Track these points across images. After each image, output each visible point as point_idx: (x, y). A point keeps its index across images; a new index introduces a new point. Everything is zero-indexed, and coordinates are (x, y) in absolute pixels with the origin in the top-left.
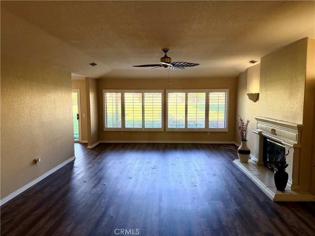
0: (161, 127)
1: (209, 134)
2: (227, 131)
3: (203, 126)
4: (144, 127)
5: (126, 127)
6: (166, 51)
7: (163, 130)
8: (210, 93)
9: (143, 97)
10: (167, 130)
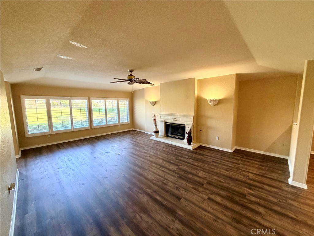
0: (88, 126)
1: (120, 126)
2: (129, 123)
4: (73, 127)
5: (54, 130)
6: (131, 71)
7: (90, 128)
10: (93, 128)
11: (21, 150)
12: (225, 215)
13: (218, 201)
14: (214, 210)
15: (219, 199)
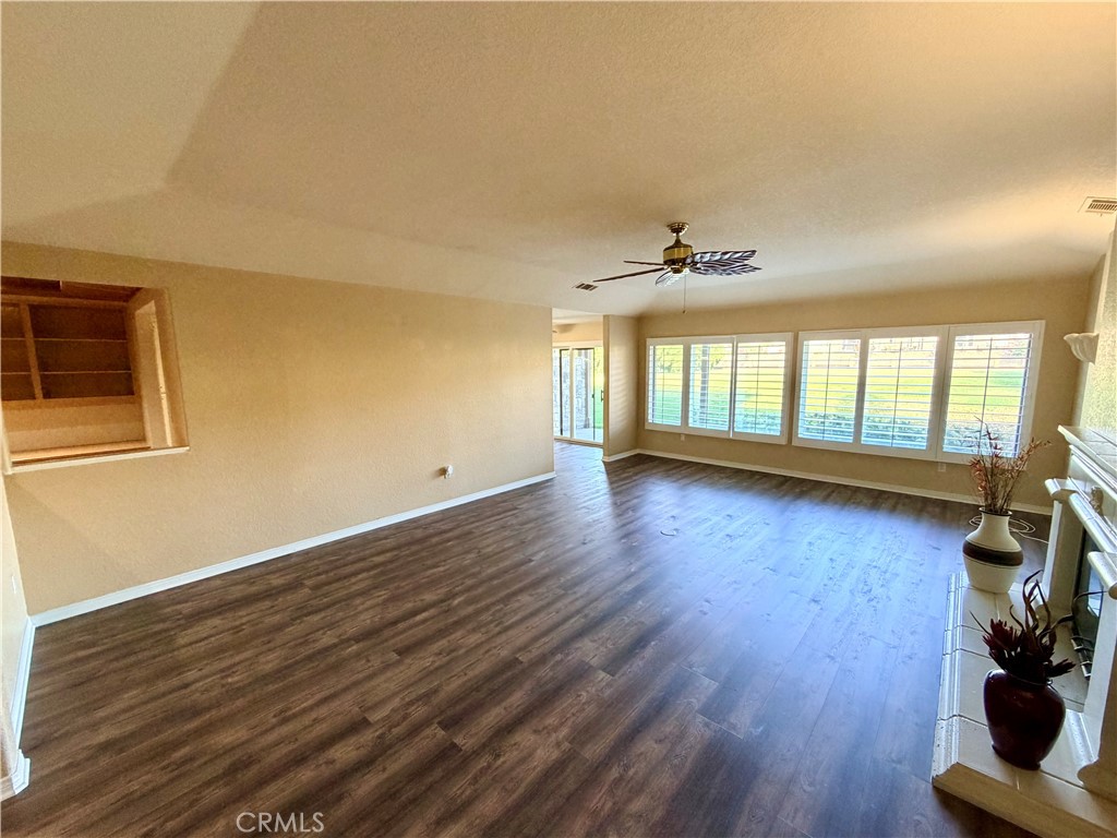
0: (778, 434)
3: (921, 443)
4: (734, 428)
6: (677, 229)
7: (783, 441)
8: (957, 338)
9: (735, 353)
10: (794, 443)
11: (638, 451)
12: (277, 744)
13: (337, 747)
14: (315, 720)
15: (344, 753)
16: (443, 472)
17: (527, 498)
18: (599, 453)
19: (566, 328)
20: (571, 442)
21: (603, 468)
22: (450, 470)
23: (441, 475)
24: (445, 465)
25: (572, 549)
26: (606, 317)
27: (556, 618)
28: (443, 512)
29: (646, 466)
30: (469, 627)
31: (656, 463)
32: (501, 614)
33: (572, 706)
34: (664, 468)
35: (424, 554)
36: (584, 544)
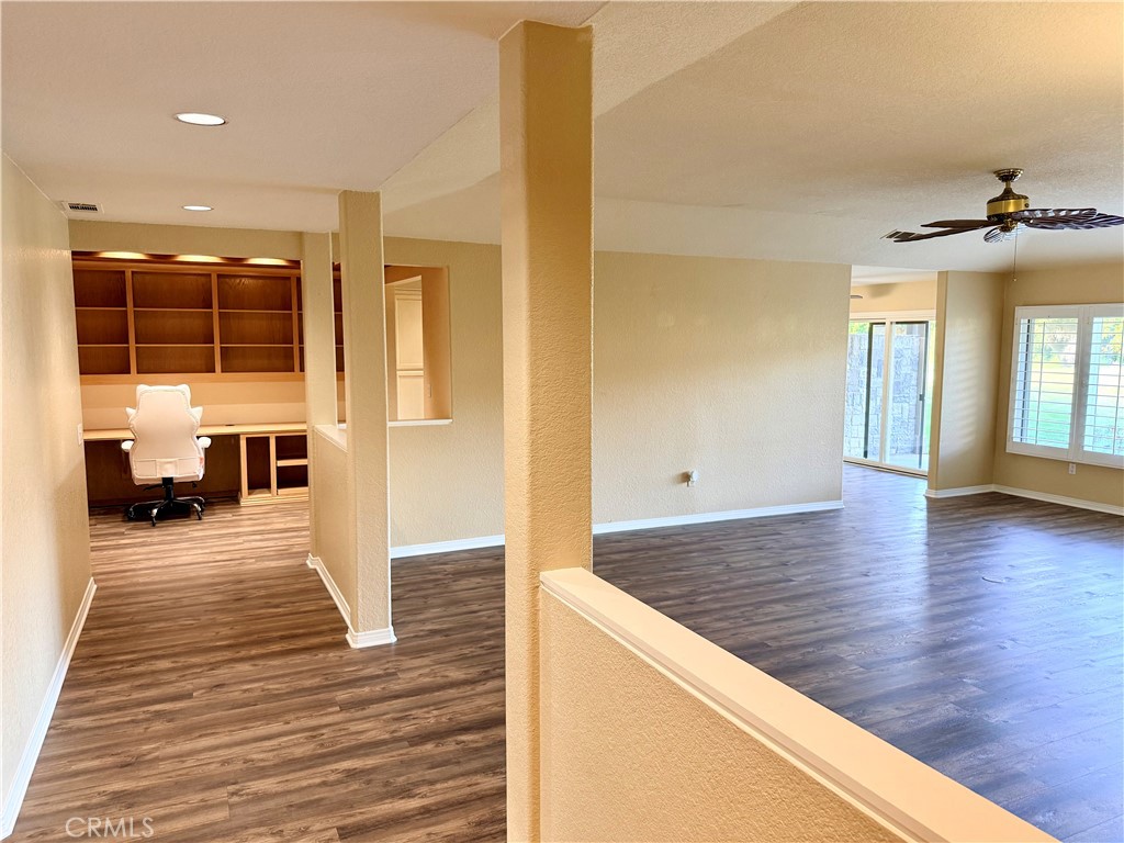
5: (1086, 449)
6: (1007, 177)
11: (992, 488)
16: (686, 477)
17: (797, 525)
18: (923, 485)
19: (880, 290)
20: (879, 469)
21: (923, 503)
22: (695, 477)
23: (684, 481)
24: (689, 470)
25: (848, 578)
26: (943, 275)
27: (812, 625)
28: (683, 527)
29: (998, 508)
30: (716, 616)
31: (1017, 507)
32: (752, 614)
33: (816, 678)
34: (1030, 513)
35: (663, 559)
36: (866, 575)
